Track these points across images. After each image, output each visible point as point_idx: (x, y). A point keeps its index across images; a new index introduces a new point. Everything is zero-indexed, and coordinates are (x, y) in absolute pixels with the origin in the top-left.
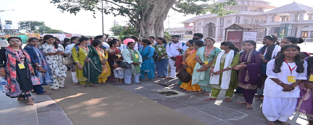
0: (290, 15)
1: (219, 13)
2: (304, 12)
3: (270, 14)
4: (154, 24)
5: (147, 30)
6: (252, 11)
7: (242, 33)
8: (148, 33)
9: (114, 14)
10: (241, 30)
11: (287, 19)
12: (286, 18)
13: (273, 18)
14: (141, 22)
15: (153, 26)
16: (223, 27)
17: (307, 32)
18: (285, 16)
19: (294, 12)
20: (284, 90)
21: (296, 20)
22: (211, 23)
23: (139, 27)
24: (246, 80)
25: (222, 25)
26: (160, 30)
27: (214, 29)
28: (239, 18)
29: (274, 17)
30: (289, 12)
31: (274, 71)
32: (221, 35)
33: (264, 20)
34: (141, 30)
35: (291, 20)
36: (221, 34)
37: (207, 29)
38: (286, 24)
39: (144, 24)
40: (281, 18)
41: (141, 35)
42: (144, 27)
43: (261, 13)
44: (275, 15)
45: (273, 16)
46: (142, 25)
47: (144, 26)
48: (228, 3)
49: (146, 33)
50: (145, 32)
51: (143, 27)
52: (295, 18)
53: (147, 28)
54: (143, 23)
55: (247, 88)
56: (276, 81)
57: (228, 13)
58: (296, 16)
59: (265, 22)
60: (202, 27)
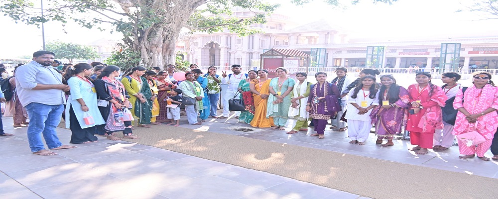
0: (318, 35)
1: (241, 32)
2: (335, 32)
3: (294, 34)
4: (162, 45)
5: (151, 53)
6: (269, 27)
7: (282, 60)
8: (154, 58)
9: (99, 28)
10: (281, 57)
11: (315, 41)
12: (313, 40)
13: (297, 39)
14: (142, 41)
15: (160, 49)
16: (231, 49)
17: (340, 59)
18: (311, 37)
19: (323, 32)
20: (360, 113)
21: (326, 43)
22: (212, 43)
23: (140, 50)
24: (325, 111)
25: (229, 46)
26: (170, 55)
27: (217, 52)
28: (253, 37)
29: (299, 37)
30: (317, 32)
31: (352, 97)
32: (229, 61)
33: (285, 41)
34: (142, 54)
35: (319, 43)
36: (229, 59)
37: (208, 51)
38: (317, 49)
39: (148, 46)
40: (307, 40)
41: (143, 61)
42: (147, 50)
43: (281, 32)
44: (300, 35)
45: (297, 37)
46: (143, 46)
47: (148, 48)
48: (255, 20)
49: (151, 58)
50: (149, 57)
51: (145, 50)
52: (325, 40)
53: (151, 51)
54: (145, 44)
55: (322, 118)
56: (354, 105)
57: (252, 32)
58: (325, 38)
59: (287, 43)
60: (200, 48)
